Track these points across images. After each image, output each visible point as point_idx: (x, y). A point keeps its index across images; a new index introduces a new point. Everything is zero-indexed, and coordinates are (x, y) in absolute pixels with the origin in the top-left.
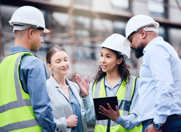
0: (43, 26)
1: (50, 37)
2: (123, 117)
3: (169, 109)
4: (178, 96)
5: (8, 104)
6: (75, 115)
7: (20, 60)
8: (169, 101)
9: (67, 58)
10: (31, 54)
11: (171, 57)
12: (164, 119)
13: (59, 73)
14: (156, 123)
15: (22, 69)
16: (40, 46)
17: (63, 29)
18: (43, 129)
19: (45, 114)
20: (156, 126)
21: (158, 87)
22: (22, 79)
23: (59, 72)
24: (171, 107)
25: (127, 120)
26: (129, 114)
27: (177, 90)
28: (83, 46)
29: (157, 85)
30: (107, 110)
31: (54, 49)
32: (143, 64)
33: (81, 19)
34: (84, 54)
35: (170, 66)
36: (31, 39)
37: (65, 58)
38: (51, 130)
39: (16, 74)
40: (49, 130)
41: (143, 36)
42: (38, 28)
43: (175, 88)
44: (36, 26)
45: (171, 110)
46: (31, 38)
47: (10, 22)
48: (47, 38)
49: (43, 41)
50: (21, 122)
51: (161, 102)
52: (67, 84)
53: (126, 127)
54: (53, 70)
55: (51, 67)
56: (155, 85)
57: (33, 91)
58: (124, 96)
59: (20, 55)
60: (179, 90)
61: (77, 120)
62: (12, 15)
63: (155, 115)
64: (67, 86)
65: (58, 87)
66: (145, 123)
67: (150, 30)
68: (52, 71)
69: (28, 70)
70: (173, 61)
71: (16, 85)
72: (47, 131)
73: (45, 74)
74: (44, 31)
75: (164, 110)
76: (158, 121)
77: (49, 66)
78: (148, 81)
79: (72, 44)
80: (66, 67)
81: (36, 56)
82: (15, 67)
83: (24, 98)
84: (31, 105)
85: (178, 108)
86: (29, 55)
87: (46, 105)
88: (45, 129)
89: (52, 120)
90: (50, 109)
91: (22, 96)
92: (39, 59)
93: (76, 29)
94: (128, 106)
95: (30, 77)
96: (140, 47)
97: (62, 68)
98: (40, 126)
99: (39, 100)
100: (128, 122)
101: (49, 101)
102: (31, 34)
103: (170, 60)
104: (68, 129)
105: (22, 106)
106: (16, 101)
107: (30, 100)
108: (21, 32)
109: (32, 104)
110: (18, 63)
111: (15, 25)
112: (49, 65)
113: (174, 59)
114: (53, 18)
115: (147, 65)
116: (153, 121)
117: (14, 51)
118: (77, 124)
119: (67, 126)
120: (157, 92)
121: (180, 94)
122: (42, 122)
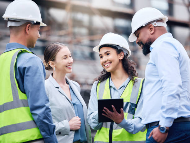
1: (46, 35)
2: (128, 120)
3: (176, 112)
4: (186, 98)
5: (3, 105)
6: (78, 117)
7: (16, 58)
10: (28, 51)
11: (180, 56)
12: (170, 122)
14: (162, 126)
15: (19, 68)
18: (41, 132)
19: (44, 115)
20: (162, 129)
21: (165, 88)
22: (18, 78)
24: (179, 110)
25: (132, 123)
26: (134, 118)
27: (184, 92)
28: (82, 45)
29: (164, 86)
30: (111, 113)
32: (150, 62)
33: (80, 16)
35: (179, 65)
38: (50, 133)
39: (12, 73)
40: (48, 132)
41: (151, 31)
43: (183, 89)
45: (178, 112)
47: (4, 17)
48: (43, 36)
51: (168, 103)
52: (67, 83)
53: (130, 131)
56: (162, 85)
57: (30, 90)
59: (16, 53)
60: (187, 91)
61: (80, 122)
63: (161, 118)
64: (68, 85)
65: (58, 88)
66: (150, 126)
67: (158, 26)
69: (25, 68)
70: (182, 60)
71: (12, 84)
72: (45, 134)
73: (43, 73)
78: (154, 81)
82: (11, 65)
83: (20, 98)
84: (28, 106)
85: (185, 110)
87: (45, 106)
88: (43, 131)
89: (51, 122)
90: (48, 110)
92: (37, 56)
93: (74, 26)
94: (133, 109)
95: (27, 76)
96: (148, 43)
98: (38, 129)
99: (36, 100)
100: (132, 126)
101: (47, 102)
102: (28, 30)
104: (71, 132)
105: (19, 107)
106: (12, 102)
107: (27, 100)
110: (14, 61)
111: (9, 20)
113: (183, 58)
115: (154, 63)
117: (10, 48)
118: (80, 126)
119: (70, 129)
120: (164, 93)
121: (188, 96)
122: (41, 124)
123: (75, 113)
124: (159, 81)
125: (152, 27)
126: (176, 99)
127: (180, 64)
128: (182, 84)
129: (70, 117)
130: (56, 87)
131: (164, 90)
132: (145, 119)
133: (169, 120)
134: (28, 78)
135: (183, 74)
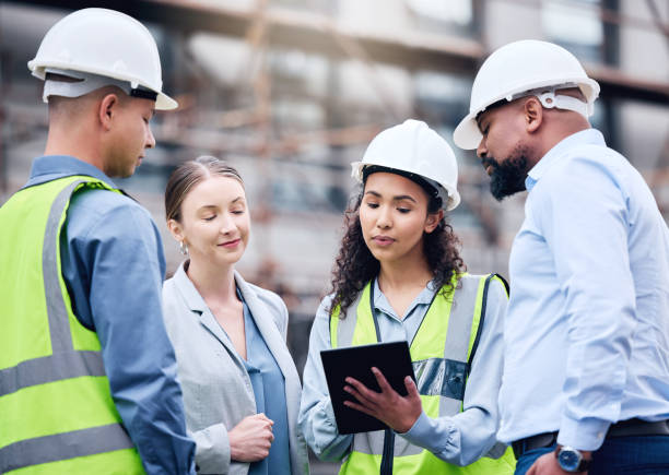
0: (156, 84)
1: (180, 125)
3: (615, 400)
4: (651, 352)
5: (16, 368)
6: (262, 415)
7: (66, 207)
8: (616, 369)
9: (243, 204)
10: (105, 185)
11: (628, 208)
12: (596, 434)
13: (212, 257)
14: (567, 449)
15: (74, 241)
16: (141, 157)
17: (228, 97)
18: (147, 464)
19: (156, 406)
21: (577, 317)
22: (71, 277)
23: (212, 255)
24: (625, 392)
25: (452, 429)
26: (463, 411)
27: (646, 331)
28: (301, 163)
29: (574, 310)
30: (373, 395)
31: (195, 168)
32: (525, 227)
33: (297, 63)
34: (304, 190)
35: (625, 238)
36: (108, 130)
37: (234, 201)
38: (177, 469)
39: (51, 258)
40: (171, 465)
42: (137, 90)
43: (639, 321)
44: (128, 83)
45: (624, 400)
46: (109, 127)
47: (33, 65)
48: (169, 130)
49: (153, 141)
50: (64, 434)
51: (586, 370)
52: (240, 296)
53: (448, 456)
54: (187, 243)
55: (183, 234)
56: (569, 307)
57: (112, 320)
58: (442, 344)
59: (65, 190)
60: (656, 329)
61: (268, 433)
62: (41, 40)
63: (565, 419)
64: (240, 305)
65: (200, 313)
66: (526, 448)
68: (183, 249)
69: (94, 244)
70: (637, 222)
71: (48, 298)
72: (161, 471)
73: (157, 261)
74: (157, 103)
75: (599, 401)
76: (575, 440)
77: (176, 230)
78: (541, 293)
79: (259, 153)
80: (237, 237)
81: (125, 194)
82: (47, 231)
83: (77, 346)
84: (103, 374)
85: (650, 395)
86: (98, 187)
87: (161, 375)
88: (153, 462)
89: (180, 431)
90: (173, 390)
91: (71, 340)
92: (136, 204)
93: (275, 96)
94: (458, 380)
95: (103, 270)
97: (223, 240)
98: (136, 451)
99: (134, 356)
100: (456, 438)
101: (168, 360)
102: (109, 114)
103: (627, 217)
104: (236, 467)
105: (71, 376)
106: (49, 357)
107: (101, 353)
108: (69, 103)
109: (108, 370)
110: (60, 217)
111: (50, 76)
112: (173, 227)
113: (639, 214)
114: (190, 56)
115: (539, 233)
116: (555, 441)
117: (45, 172)
118: (268, 448)
119: (232, 457)
120: (573, 335)
121: (657, 345)
122: (144, 438)
123: (253, 400)
124: (558, 292)
125: (536, 108)
126: (618, 355)
127: (629, 236)
128: (638, 305)
129: (237, 415)
130: (195, 311)
131: (575, 325)
132: (509, 424)
133: (590, 428)
134: (104, 277)
135: (638, 269)
